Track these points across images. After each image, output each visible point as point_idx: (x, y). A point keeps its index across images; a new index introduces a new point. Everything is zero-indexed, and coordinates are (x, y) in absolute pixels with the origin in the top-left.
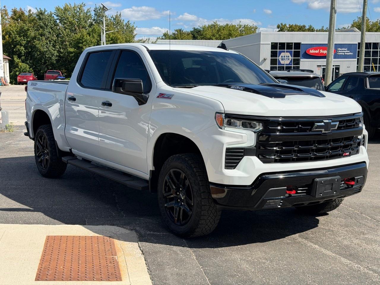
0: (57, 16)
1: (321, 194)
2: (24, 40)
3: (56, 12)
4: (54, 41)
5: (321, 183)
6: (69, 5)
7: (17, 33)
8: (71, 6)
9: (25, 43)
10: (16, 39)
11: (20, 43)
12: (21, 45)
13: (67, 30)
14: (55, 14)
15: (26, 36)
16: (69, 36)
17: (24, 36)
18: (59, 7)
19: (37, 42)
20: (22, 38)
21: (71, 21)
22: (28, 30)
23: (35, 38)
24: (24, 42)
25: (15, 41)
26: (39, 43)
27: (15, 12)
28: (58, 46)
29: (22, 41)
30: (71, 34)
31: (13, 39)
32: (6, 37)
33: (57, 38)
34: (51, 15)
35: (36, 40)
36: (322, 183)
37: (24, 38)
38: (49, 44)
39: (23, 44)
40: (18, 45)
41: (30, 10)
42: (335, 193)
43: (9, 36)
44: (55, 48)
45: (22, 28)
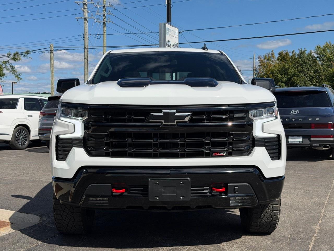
0: (317, 54)
1: (158, 197)
2: (284, 77)
3: (316, 50)
4: (311, 76)
5: (155, 184)
6: (329, 43)
7: (279, 72)
8: (331, 44)
9: (286, 80)
10: (278, 77)
11: (281, 80)
12: (282, 82)
13: (324, 66)
14: (315, 53)
15: (286, 74)
16: (325, 71)
17: (285, 74)
18: (319, 46)
19: (296, 78)
20: (283, 76)
21: (329, 57)
22: (289, 68)
23: (294, 75)
24: (284, 79)
25: (278, 79)
26: (298, 79)
27: (280, 54)
28: (315, 80)
29: (283, 78)
30: (327, 69)
31: (276, 77)
32: (270, 76)
33: (314, 73)
34: (311, 54)
35: (295, 76)
36: (157, 184)
37: (285, 76)
38: (306, 80)
39: (284, 81)
40: (279, 82)
41: (293, 51)
42: (181, 198)
43: (273, 76)
44: (312, 82)
45: (284, 67)
